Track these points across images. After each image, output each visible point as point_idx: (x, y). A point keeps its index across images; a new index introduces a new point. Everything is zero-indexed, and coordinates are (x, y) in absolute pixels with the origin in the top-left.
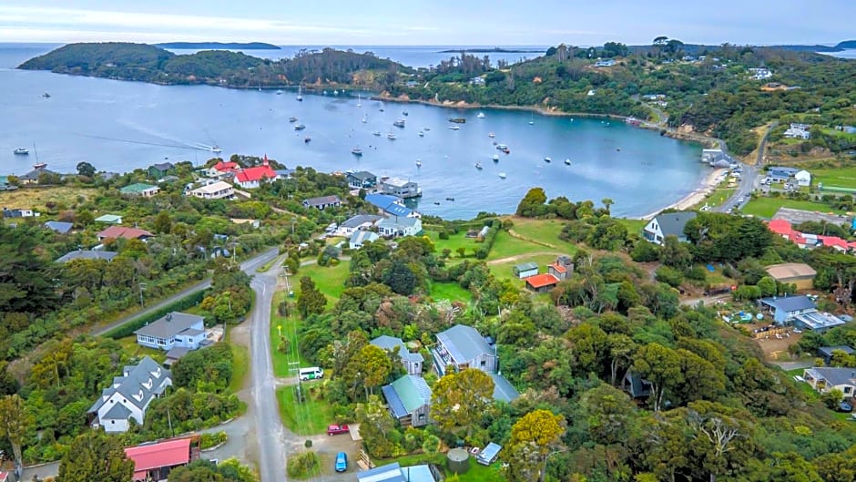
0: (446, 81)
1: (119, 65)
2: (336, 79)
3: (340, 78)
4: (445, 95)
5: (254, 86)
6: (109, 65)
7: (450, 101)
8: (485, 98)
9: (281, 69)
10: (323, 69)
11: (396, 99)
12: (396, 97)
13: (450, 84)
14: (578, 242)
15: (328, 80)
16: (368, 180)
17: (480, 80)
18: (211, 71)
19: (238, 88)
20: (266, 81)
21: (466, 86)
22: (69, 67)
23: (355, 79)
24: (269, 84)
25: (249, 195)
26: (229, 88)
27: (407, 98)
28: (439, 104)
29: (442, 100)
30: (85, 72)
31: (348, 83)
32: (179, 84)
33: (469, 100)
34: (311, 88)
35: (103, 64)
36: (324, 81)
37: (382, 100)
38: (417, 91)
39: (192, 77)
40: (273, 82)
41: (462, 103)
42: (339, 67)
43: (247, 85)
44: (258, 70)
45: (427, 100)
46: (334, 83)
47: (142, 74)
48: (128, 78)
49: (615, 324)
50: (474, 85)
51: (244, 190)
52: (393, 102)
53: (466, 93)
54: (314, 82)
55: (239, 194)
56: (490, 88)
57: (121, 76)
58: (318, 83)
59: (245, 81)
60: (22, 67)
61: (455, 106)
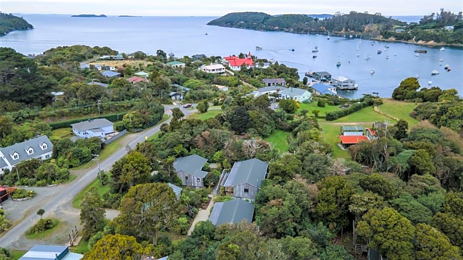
0: (424, 29)
1: (246, 22)
2: (353, 29)
3: (356, 29)
4: (420, 37)
5: (306, 32)
6: (242, 22)
7: (423, 40)
8: (451, 39)
9: (324, 23)
10: (347, 23)
11: (386, 40)
12: (387, 38)
13: (427, 30)
14: (424, 119)
15: (349, 30)
16: (325, 77)
17: (450, 28)
18: (287, 24)
19: (298, 33)
20: (313, 30)
21: (438, 31)
22: (226, 23)
23: (366, 29)
24: (315, 31)
25: (233, 74)
26: (294, 33)
27: (394, 39)
28: (415, 43)
29: (417, 40)
30: (232, 26)
31: (361, 31)
32: (269, 31)
33: (437, 40)
34: (337, 34)
35: (239, 22)
36: (346, 30)
37: (377, 40)
38: (402, 35)
39: (277, 28)
40: (317, 30)
41: (432, 42)
42: (357, 22)
43: (302, 32)
44: (311, 24)
45: (407, 40)
46: (353, 31)
47: (254, 26)
48: (248, 28)
49: (375, 183)
50: (444, 31)
51: (232, 71)
52: (384, 41)
53: (436, 36)
54: (340, 31)
55: (229, 73)
56: (455, 32)
57: (245, 27)
58: (342, 32)
59: (302, 30)
60: (208, 24)
61: (426, 44)
